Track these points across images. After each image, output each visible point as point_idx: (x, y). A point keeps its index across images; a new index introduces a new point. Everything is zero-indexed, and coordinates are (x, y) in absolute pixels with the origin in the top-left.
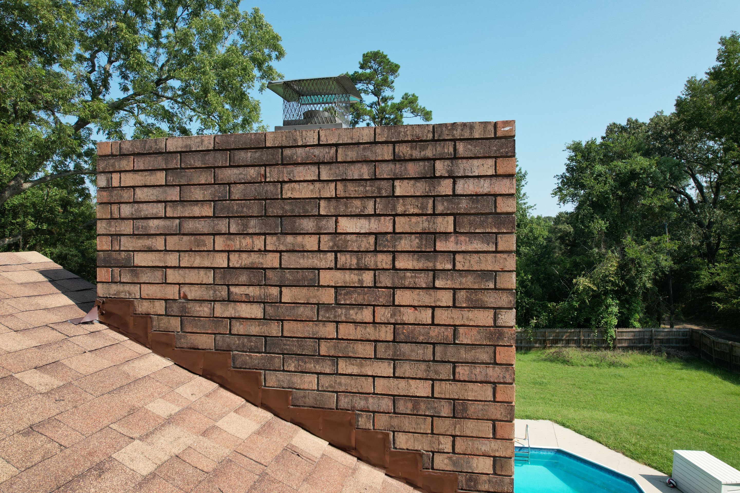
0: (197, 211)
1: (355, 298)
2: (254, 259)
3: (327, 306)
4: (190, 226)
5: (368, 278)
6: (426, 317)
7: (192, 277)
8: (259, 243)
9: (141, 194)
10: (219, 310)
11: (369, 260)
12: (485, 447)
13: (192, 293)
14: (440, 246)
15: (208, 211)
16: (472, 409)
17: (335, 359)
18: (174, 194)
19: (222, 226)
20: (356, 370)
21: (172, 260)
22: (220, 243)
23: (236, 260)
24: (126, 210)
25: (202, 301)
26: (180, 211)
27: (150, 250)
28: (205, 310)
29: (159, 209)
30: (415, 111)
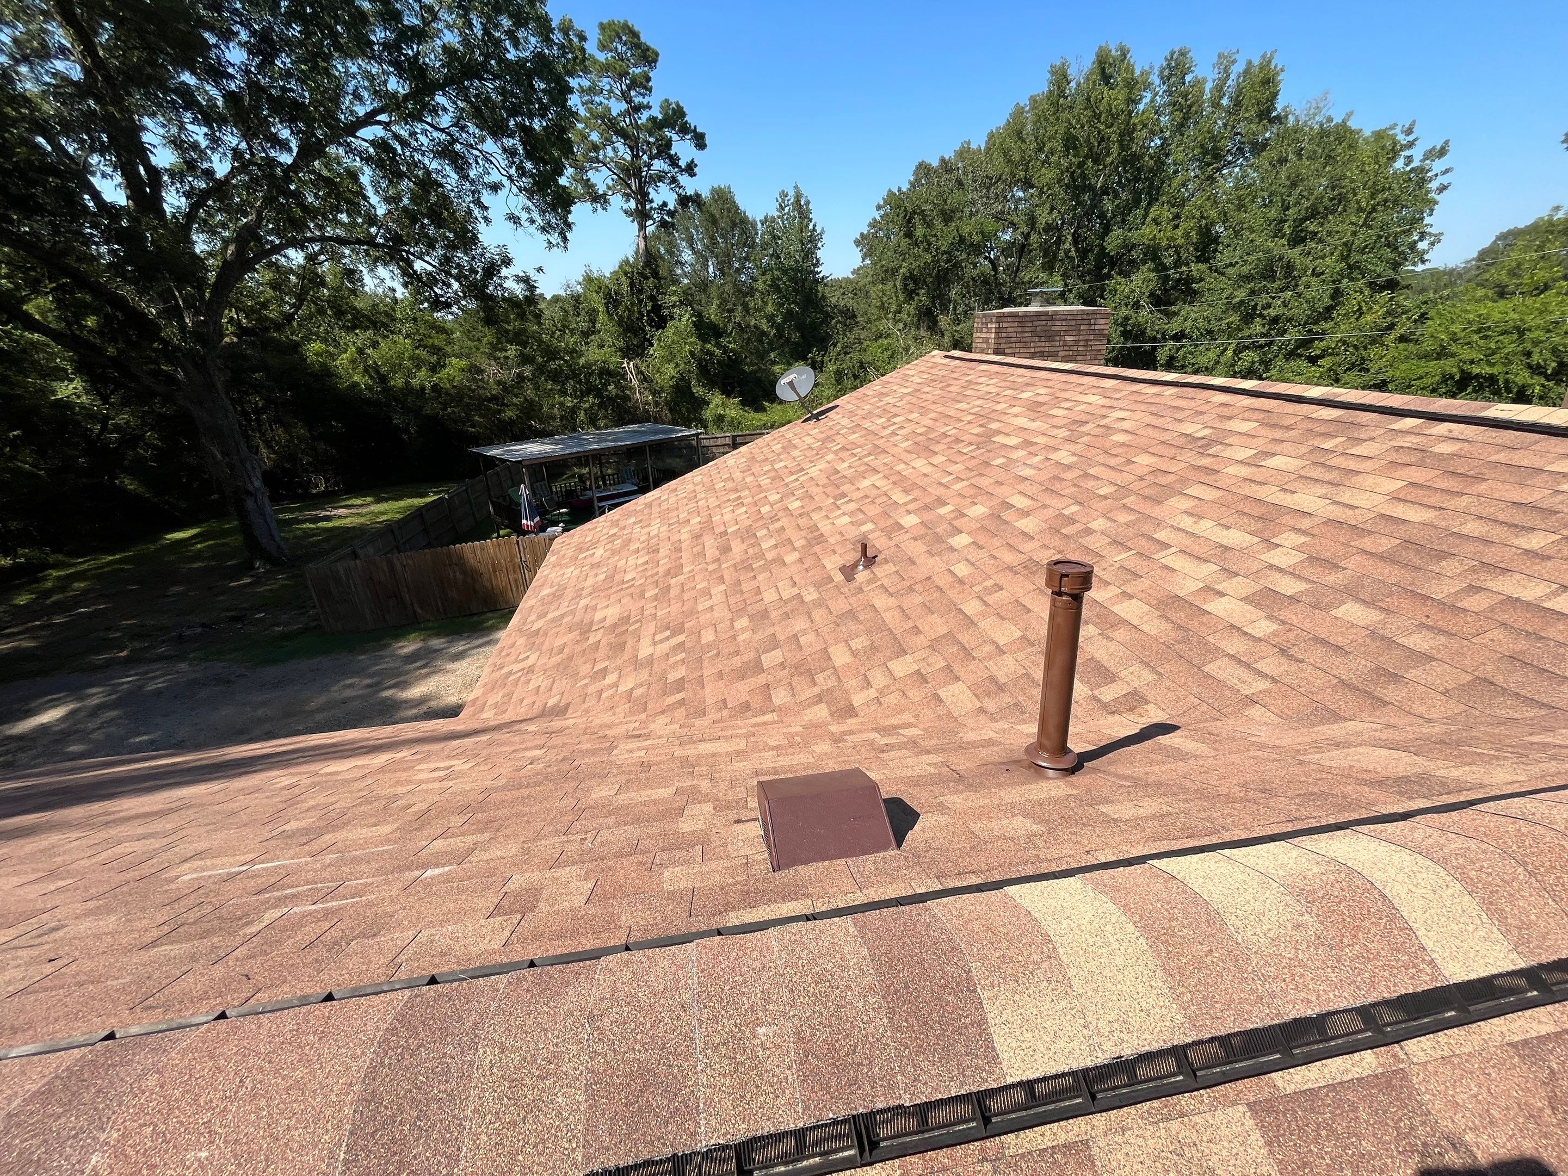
4: (1024, 340)
11: (1072, 348)
26: (1021, 335)
30: (685, 130)
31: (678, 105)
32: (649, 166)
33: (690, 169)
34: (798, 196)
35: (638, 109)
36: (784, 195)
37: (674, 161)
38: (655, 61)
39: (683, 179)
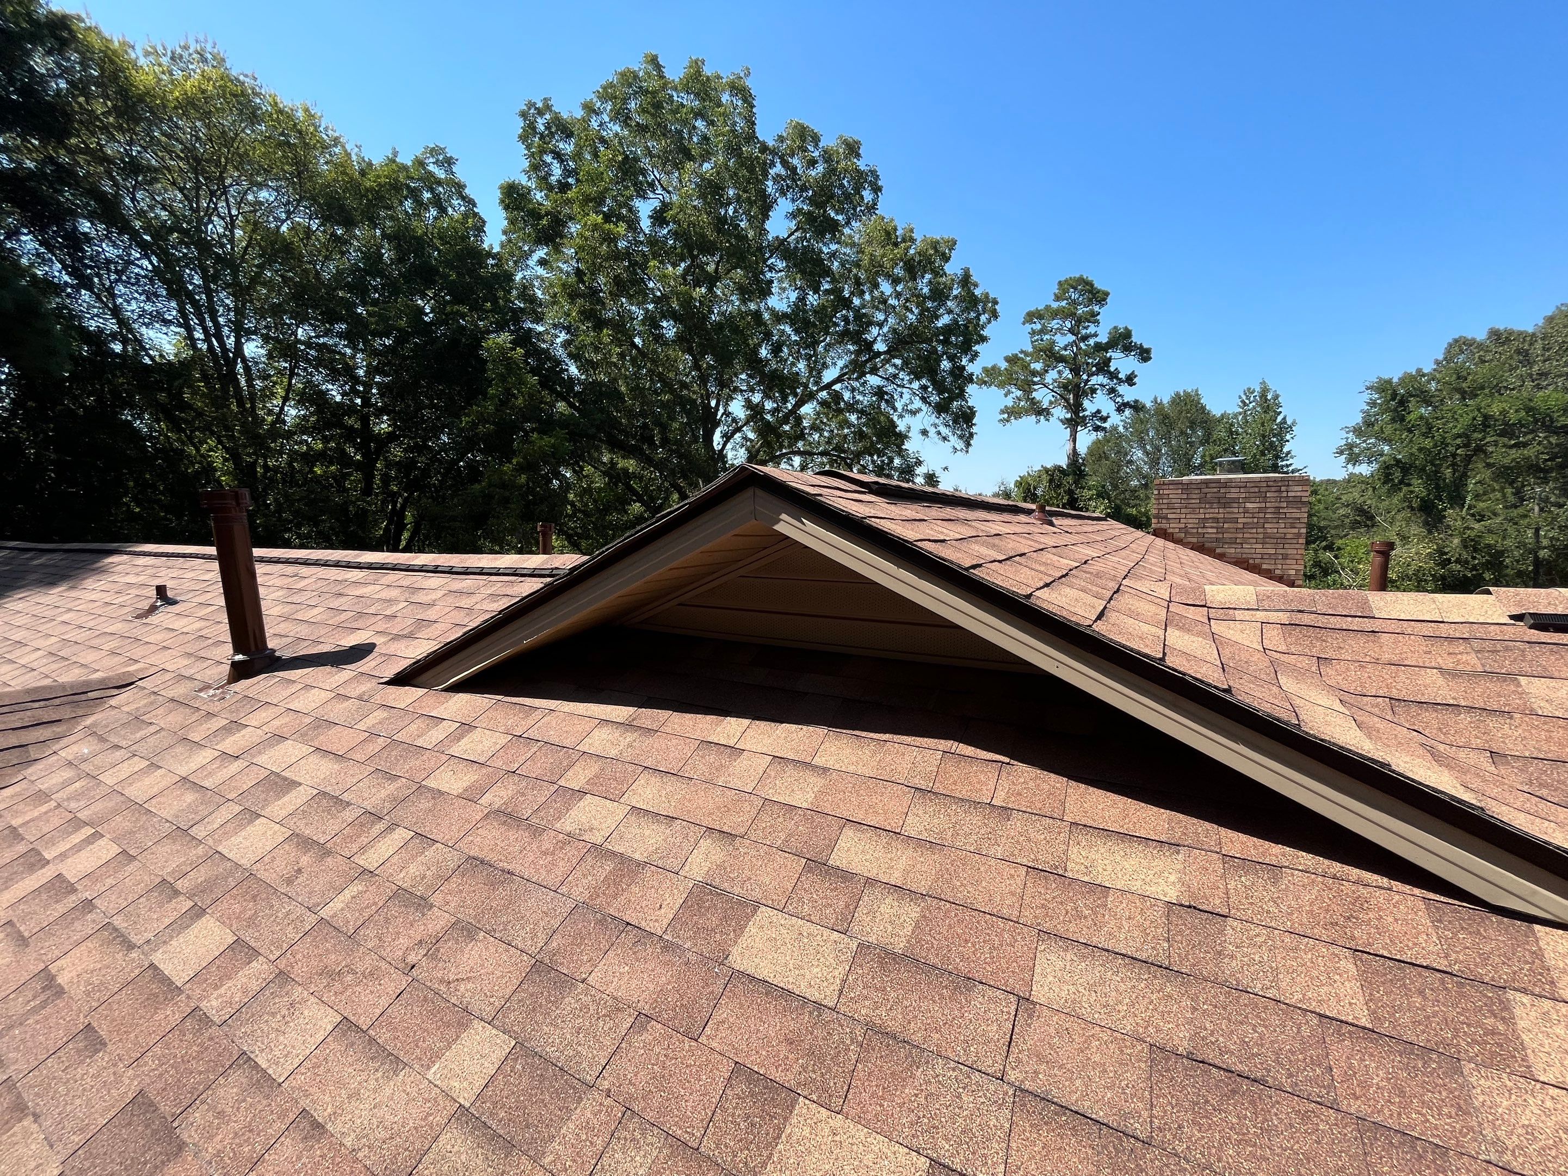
0: (1193, 501)
8: (1216, 511)
9: (1171, 496)
13: (1190, 526)
15: (1197, 501)
21: (1183, 516)
22: (1202, 511)
23: (1207, 516)
24: (1165, 501)
25: (1193, 528)
26: (1187, 501)
27: (1174, 513)
28: (1195, 531)
29: (1178, 501)
30: (1128, 349)
31: (1126, 328)
32: (1088, 381)
33: (1130, 380)
34: (1264, 392)
35: (1085, 338)
36: (1250, 391)
37: (1113, 375)
38: (1104, 300)
39: (1123, 389)
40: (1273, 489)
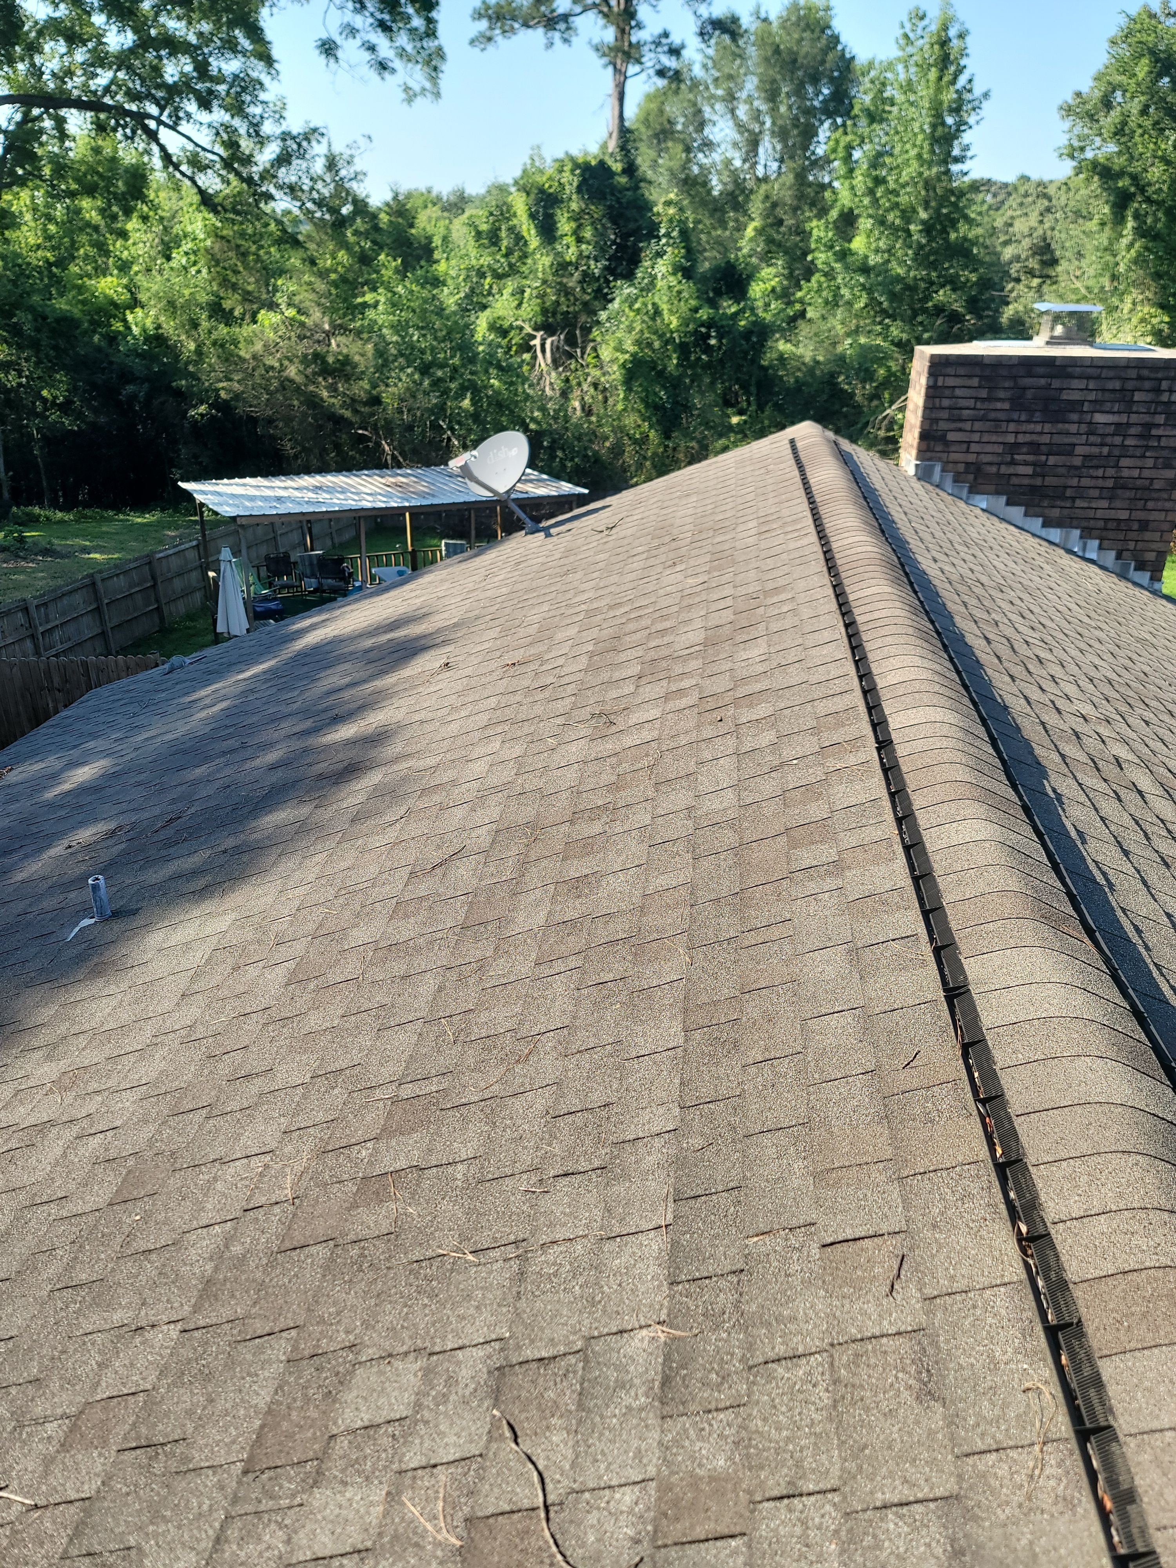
0: (999, 405)
1: (1095, 462)
2: (1035, 438)
3: (1077, 468)
4: (993, 415)
5: (1105, 450)
6: (1136, 474)
7: (989, 448)
8: (1038, 428)
9: (958, 392)
10: (1004, 470)
11: (1109, 440)
12: (1154, 546)
13: (985, 459)
14: (1154, 432)
15: (1006, 406)
16: (1152, 526)
17: (1073, 499)
18: (984, 394)
19: (1015, 416)
20: (1085, 505)
21: (976, 437)
22: (1012, 427)
23: (1021, 439)
24: (946, 403)
25: (991, 464)
26: (986, 405)
27: (960, 430)
28: (994, 469)
29: (971, 403)
34: (946, 20)
36: (919, 15)
40: (1147, 385)
